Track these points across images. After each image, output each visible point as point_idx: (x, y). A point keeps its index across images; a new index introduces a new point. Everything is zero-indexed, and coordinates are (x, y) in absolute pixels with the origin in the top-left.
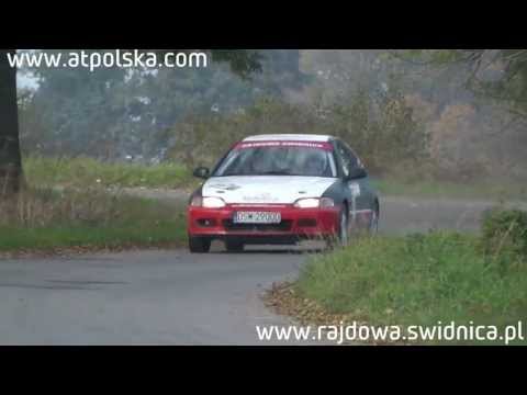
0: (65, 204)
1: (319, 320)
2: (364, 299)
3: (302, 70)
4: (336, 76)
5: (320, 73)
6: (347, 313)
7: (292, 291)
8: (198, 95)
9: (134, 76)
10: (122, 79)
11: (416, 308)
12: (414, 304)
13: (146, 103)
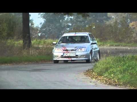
0: (41, 50)
1: (96, 78)
2: (107, 72)
3: (108, 16)
4: (117, 17)
5: (113, 17)
6: (103, 76)
7: (91, 71)
8: (83, 23)
9: (67, 19)
10: (64, 19)
11: (119, 74)
12: (118, 73)
13: (70, 25)
